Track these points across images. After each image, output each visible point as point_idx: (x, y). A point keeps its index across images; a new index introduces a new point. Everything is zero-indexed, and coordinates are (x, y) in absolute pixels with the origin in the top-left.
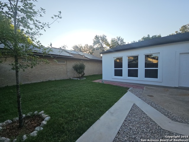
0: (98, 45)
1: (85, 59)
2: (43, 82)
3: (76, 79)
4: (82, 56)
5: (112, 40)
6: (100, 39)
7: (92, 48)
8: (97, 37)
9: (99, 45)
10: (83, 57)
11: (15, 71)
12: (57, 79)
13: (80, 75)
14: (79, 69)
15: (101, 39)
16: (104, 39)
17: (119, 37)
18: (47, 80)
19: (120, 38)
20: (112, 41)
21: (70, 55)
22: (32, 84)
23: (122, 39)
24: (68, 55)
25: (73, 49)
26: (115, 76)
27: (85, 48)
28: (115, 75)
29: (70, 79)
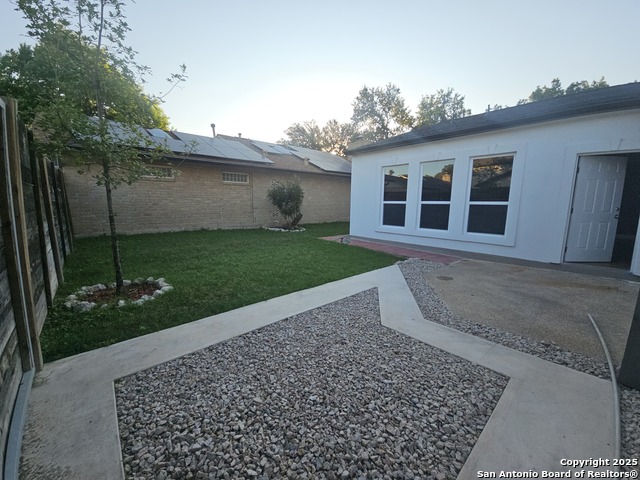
0: (369, 121)
1: (309, 170)
2: (185, 232)
3: (277, 229)
4: (303, 160)
5: (423, 104)
6: (376, 98)
7: (349, 135)
8: (365, 94)
9: (375, 122)
10: (306, 163)
11: (103, 188)
12: (225, 227)
13: (290, 219)
14: (287, 202)
15: (381, 102)
16: (391, 101)
17: (446, 92)
18: (198, 228)
19: (453, 96)
20: (424, 106)
21: (263, 157)
22: (159, 234)
23: (459, 98)
24: (257, 157)
25: (288, 138)
26: (384, 224)
27: (326, 133)
28: (386, 222)
29: (261, 229)
